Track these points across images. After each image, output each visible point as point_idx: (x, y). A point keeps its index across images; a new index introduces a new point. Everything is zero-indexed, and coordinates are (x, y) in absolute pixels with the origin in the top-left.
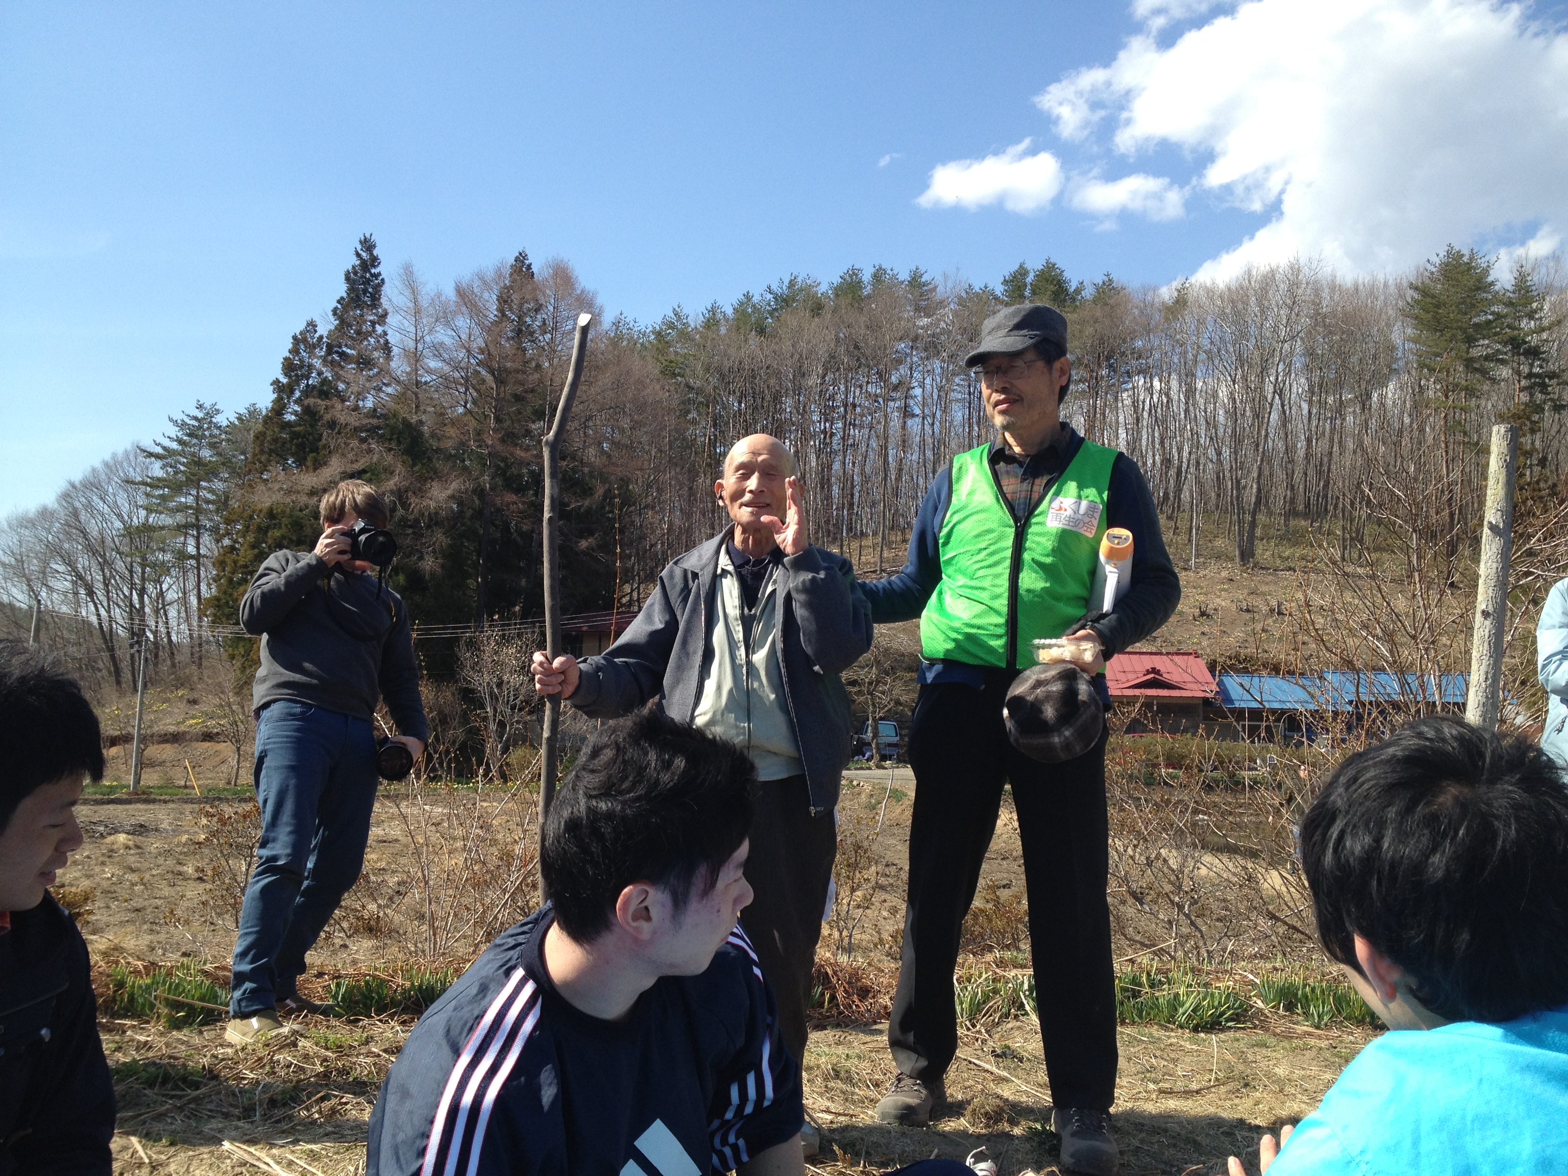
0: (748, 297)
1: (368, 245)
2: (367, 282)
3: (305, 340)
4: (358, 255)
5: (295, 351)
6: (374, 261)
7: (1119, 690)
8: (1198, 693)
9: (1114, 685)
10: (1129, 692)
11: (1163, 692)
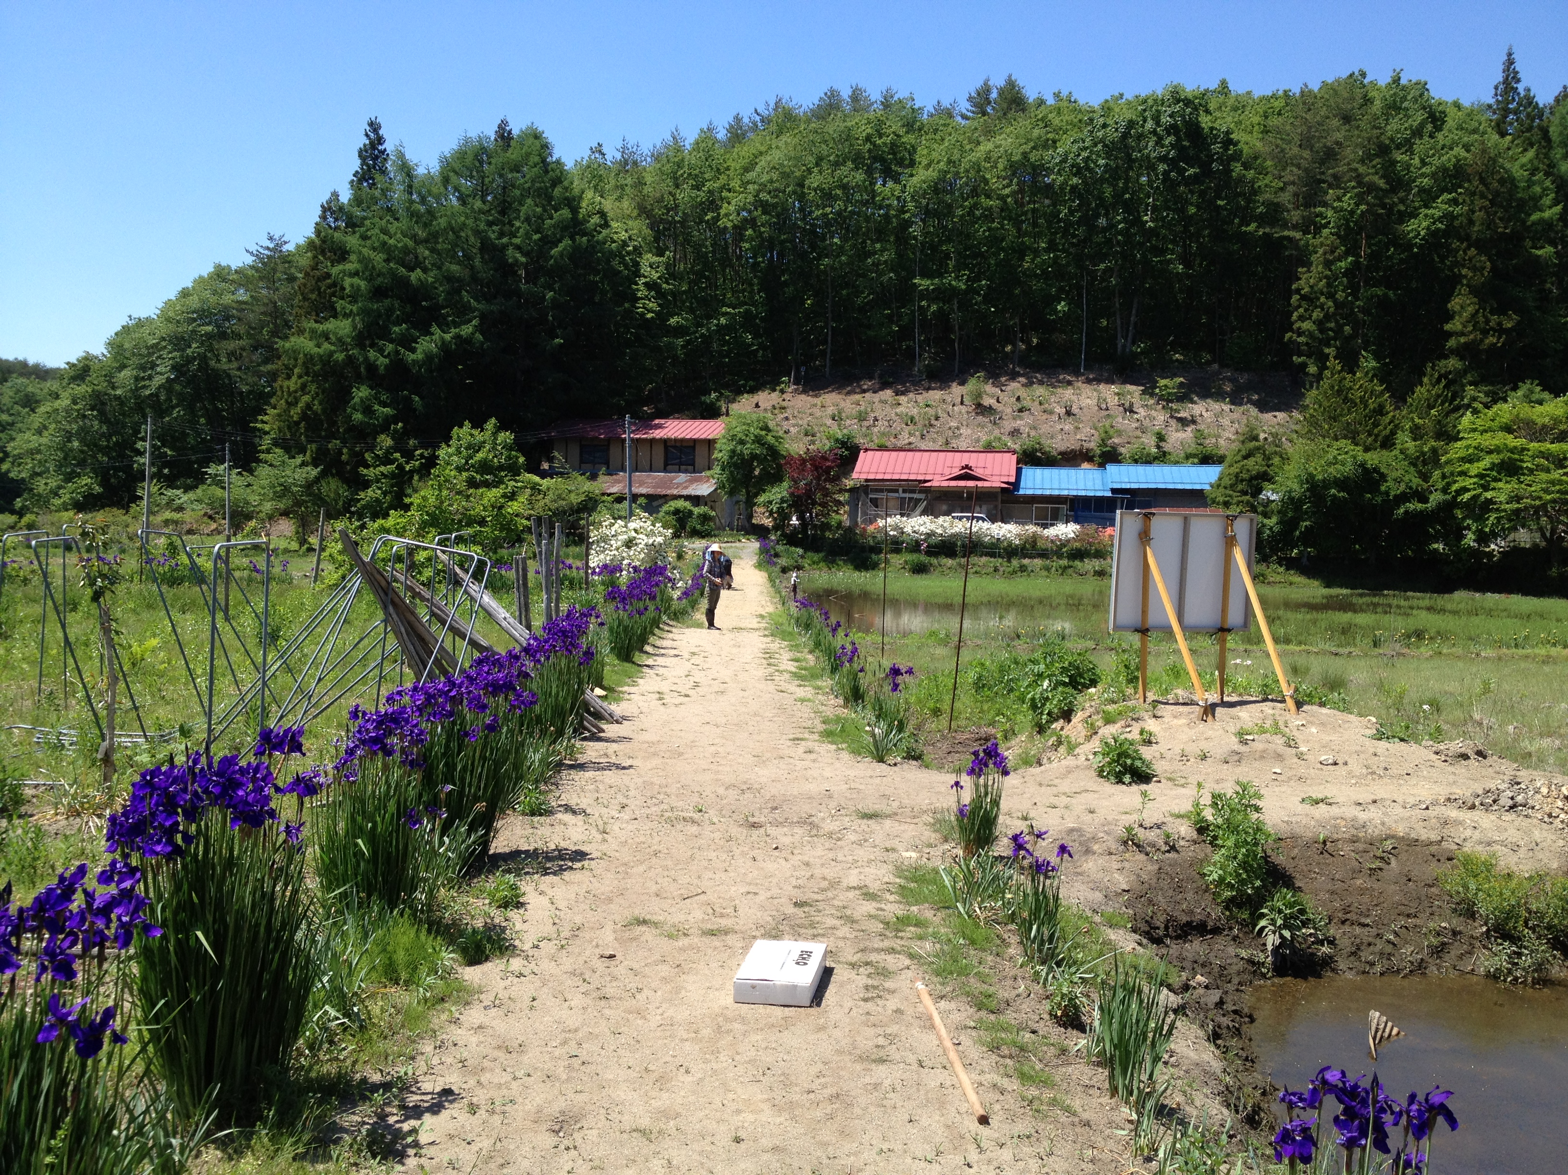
0: (738, 119)
1: (374, 126)
2: (377, 157)
3: (330, 208)
4: (367, 135)
5: (323, 217)
6: (380, 140)
7: (938, 482)
8: (997, 484)
9: (937, 477)
10: (945, 484)
11: (971, 483)
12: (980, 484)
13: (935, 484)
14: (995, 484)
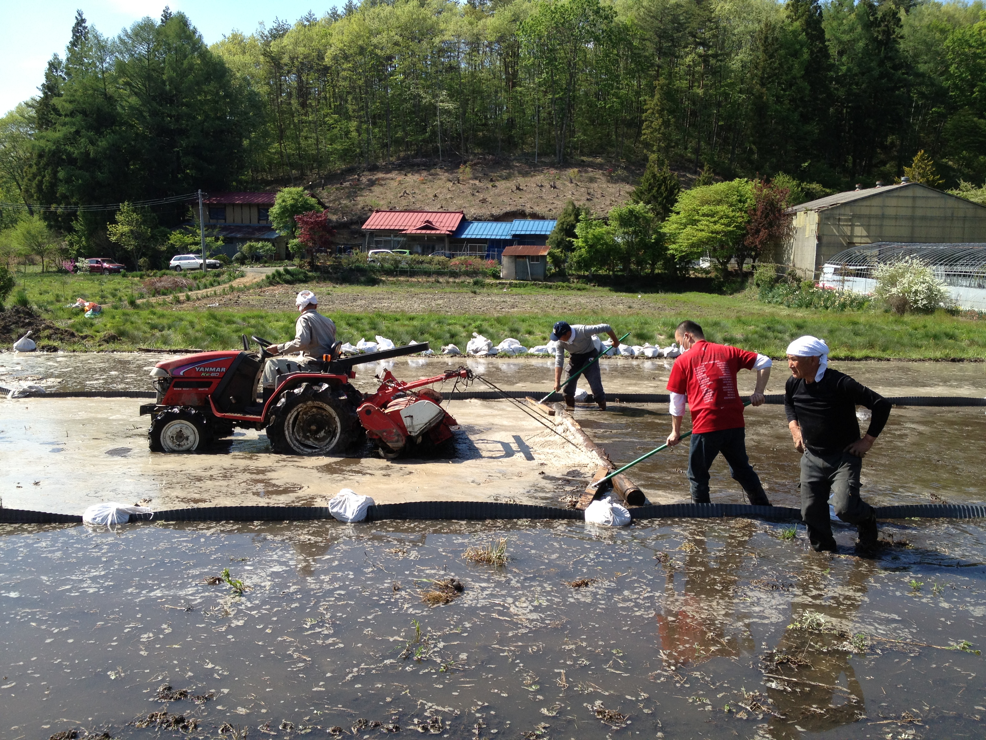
1: (80, 13)
3: (53, 64)
4: (76, 18)
5: (50, 69)
6: (84, 21)
7: (411, 230)
8: (443, 232)
9: (412, 228)
10: (414, 232)
11: (428, 232)
12: (433, 232)
13: (408, 232)
14: (444, 231)
